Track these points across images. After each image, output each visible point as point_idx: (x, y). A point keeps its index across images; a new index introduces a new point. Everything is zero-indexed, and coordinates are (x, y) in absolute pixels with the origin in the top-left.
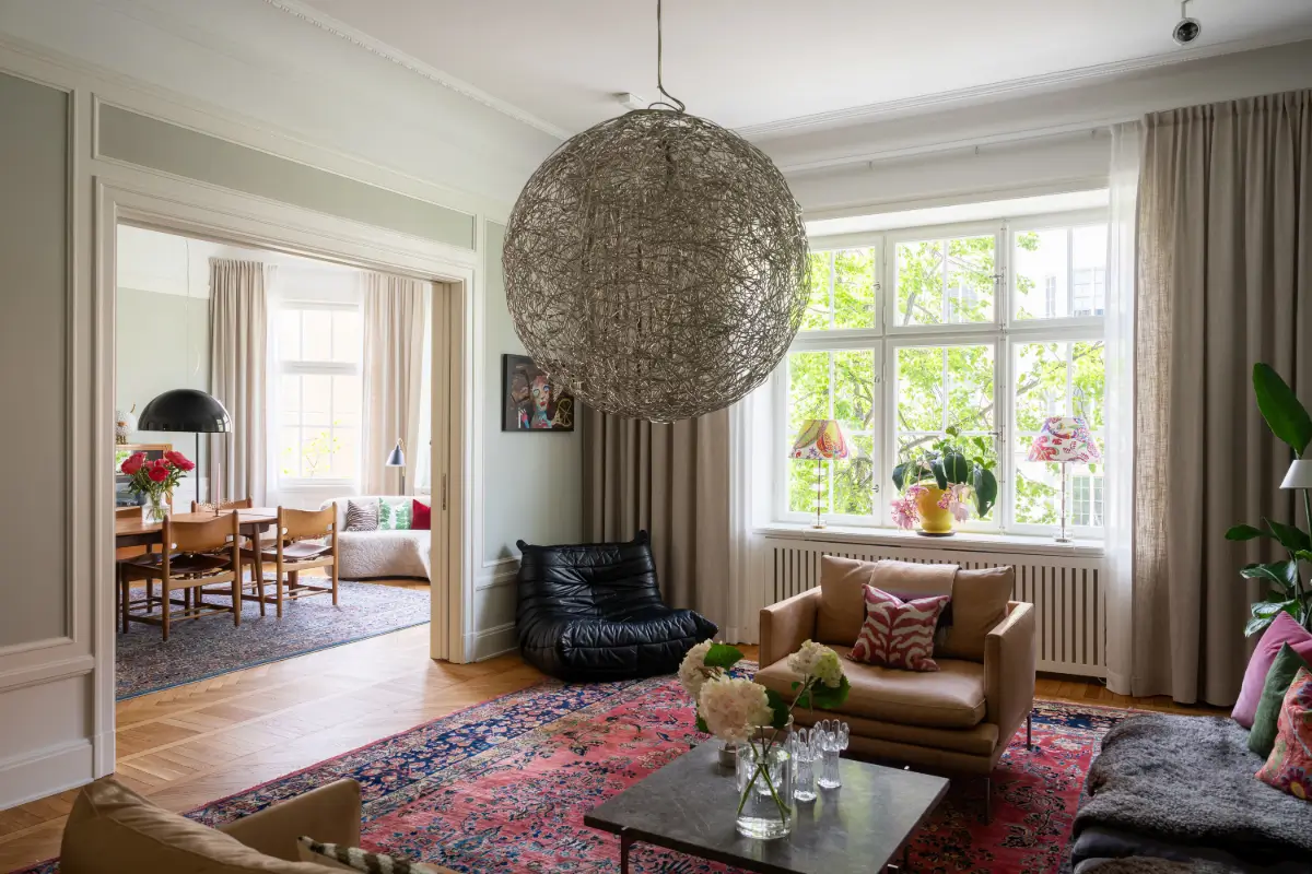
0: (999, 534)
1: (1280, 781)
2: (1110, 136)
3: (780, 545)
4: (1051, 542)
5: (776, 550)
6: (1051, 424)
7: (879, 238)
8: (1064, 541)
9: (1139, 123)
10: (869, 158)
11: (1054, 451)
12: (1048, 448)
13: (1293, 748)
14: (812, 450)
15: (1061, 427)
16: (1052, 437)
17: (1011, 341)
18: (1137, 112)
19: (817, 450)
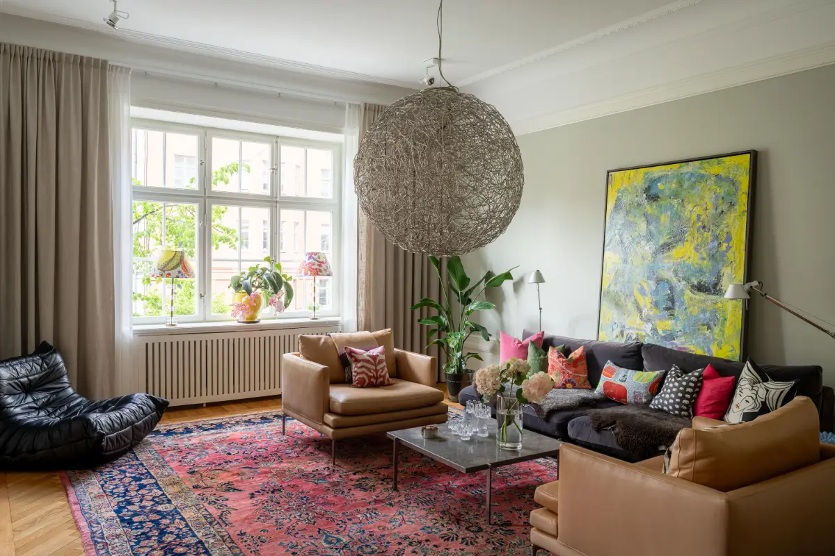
0: (274, 319)
1: (561, 385)
2: (345, 108)
3: (150, 340)
4: (308, 320)
5: (147, 344)
6: (313, 256)
7: (202, 131)
8: (316, 319)
9: (359, 106)
10: (216, 80)
11: (320, 271)
12: (316, 269)
13: (564, 373)
14: (180, 272)
15: (319, 258)
16: (317, 263)
17: (280, 207)
18: (360, 100)
19: (182, 271)
